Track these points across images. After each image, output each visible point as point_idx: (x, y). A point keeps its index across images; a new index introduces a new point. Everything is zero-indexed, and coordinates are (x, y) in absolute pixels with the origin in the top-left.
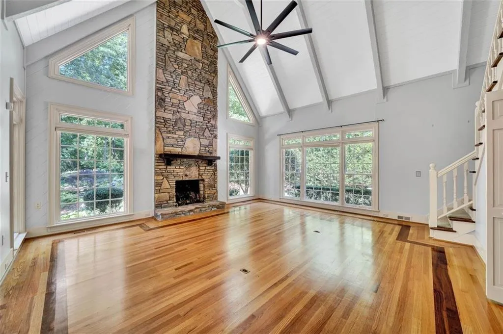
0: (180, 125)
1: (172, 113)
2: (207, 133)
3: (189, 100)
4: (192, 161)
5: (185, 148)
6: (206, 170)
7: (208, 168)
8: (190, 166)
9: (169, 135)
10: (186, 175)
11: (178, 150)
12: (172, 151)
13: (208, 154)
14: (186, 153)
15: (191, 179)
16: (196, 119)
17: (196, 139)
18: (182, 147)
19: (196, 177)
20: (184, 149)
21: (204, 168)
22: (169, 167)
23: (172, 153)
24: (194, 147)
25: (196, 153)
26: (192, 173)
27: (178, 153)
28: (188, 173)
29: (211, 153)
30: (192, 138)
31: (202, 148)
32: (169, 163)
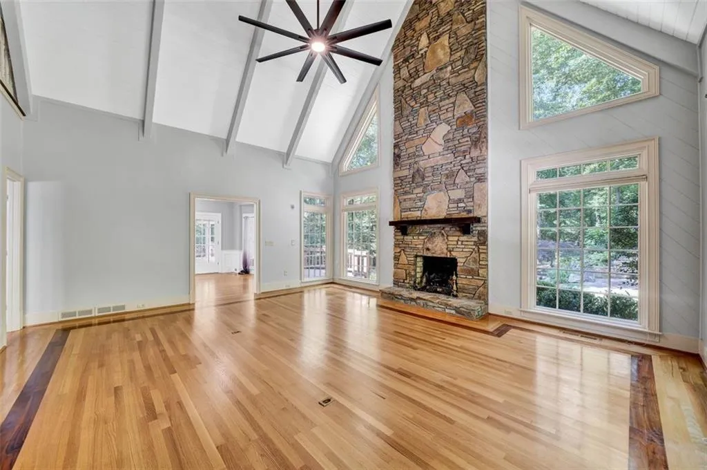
0: (418, 179)
1: (408, 167)
2: (462, 177)
3: (429, 139)
4: (435, 228)
5: (425, 210)
6: (459, 243)
7: (464, 238)
8: (433, 235)
9: (405, 197)
10: (428, 249)
11: (416, 215)
12: (409, 216)
13: (464, 215)
14: (428, 217)
15: (435, 255)
16: (440, 163)
17: (442, 193)
18: (421, 208)
19: (443, 253)
20: (423, 211)
21: (456, 238)
22: (406, 237)
23: (409, 219)
24: (439, 206)
25: (442, 215)
26: (436, 246)
27: (415, 219)
28: (430, 246)
29: (469, 211)
30: (436, 193)
31: (451, 206)
32: (404, 233)
